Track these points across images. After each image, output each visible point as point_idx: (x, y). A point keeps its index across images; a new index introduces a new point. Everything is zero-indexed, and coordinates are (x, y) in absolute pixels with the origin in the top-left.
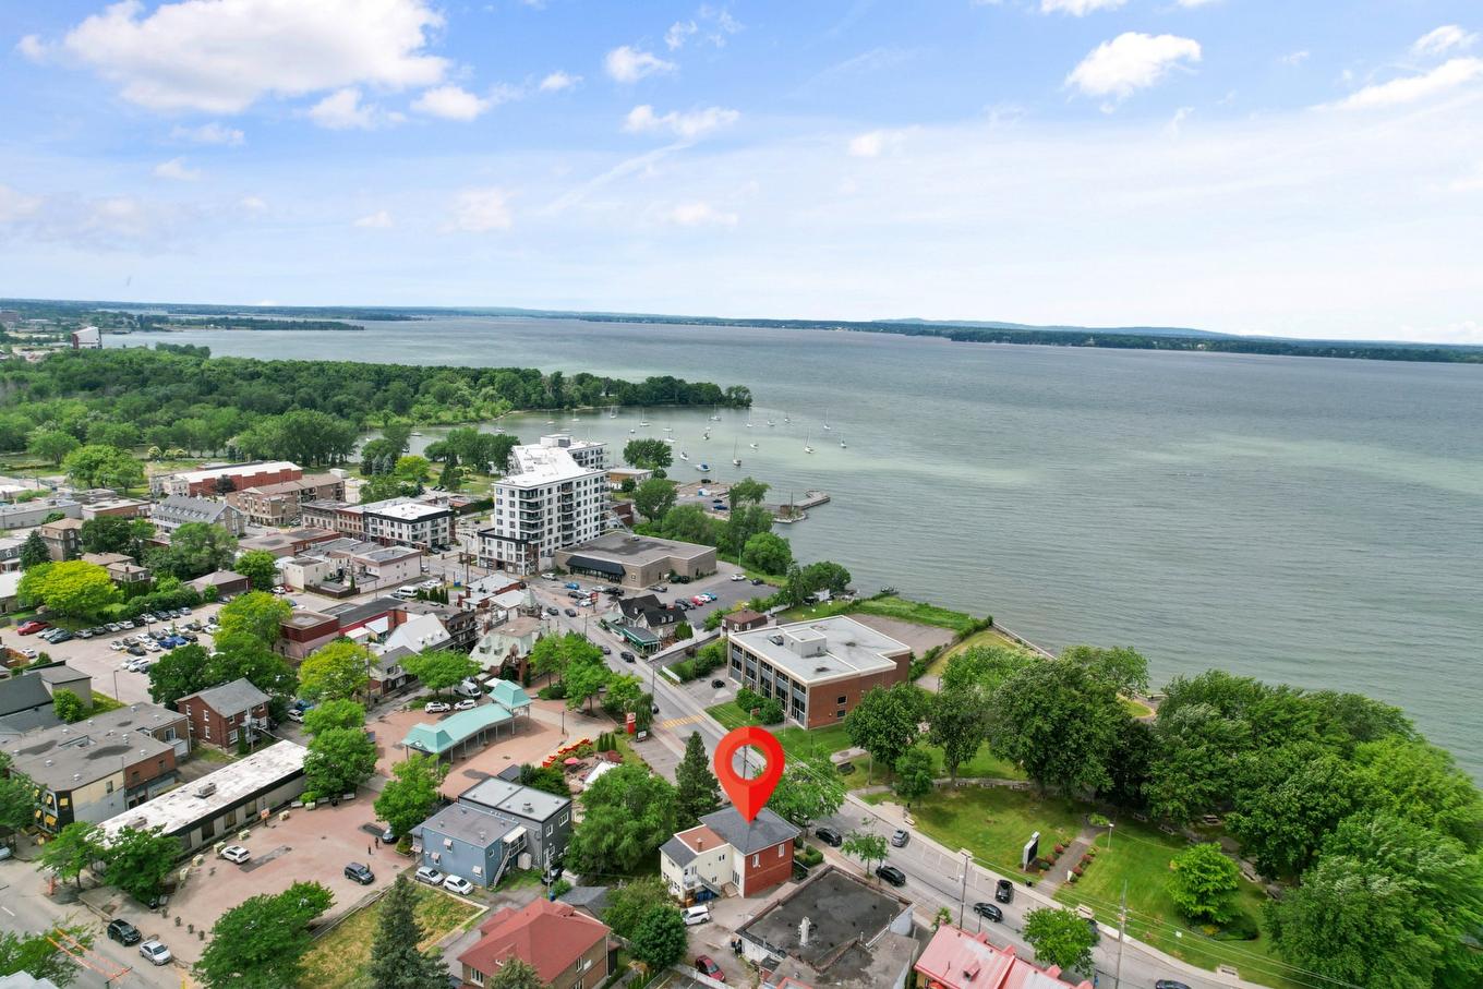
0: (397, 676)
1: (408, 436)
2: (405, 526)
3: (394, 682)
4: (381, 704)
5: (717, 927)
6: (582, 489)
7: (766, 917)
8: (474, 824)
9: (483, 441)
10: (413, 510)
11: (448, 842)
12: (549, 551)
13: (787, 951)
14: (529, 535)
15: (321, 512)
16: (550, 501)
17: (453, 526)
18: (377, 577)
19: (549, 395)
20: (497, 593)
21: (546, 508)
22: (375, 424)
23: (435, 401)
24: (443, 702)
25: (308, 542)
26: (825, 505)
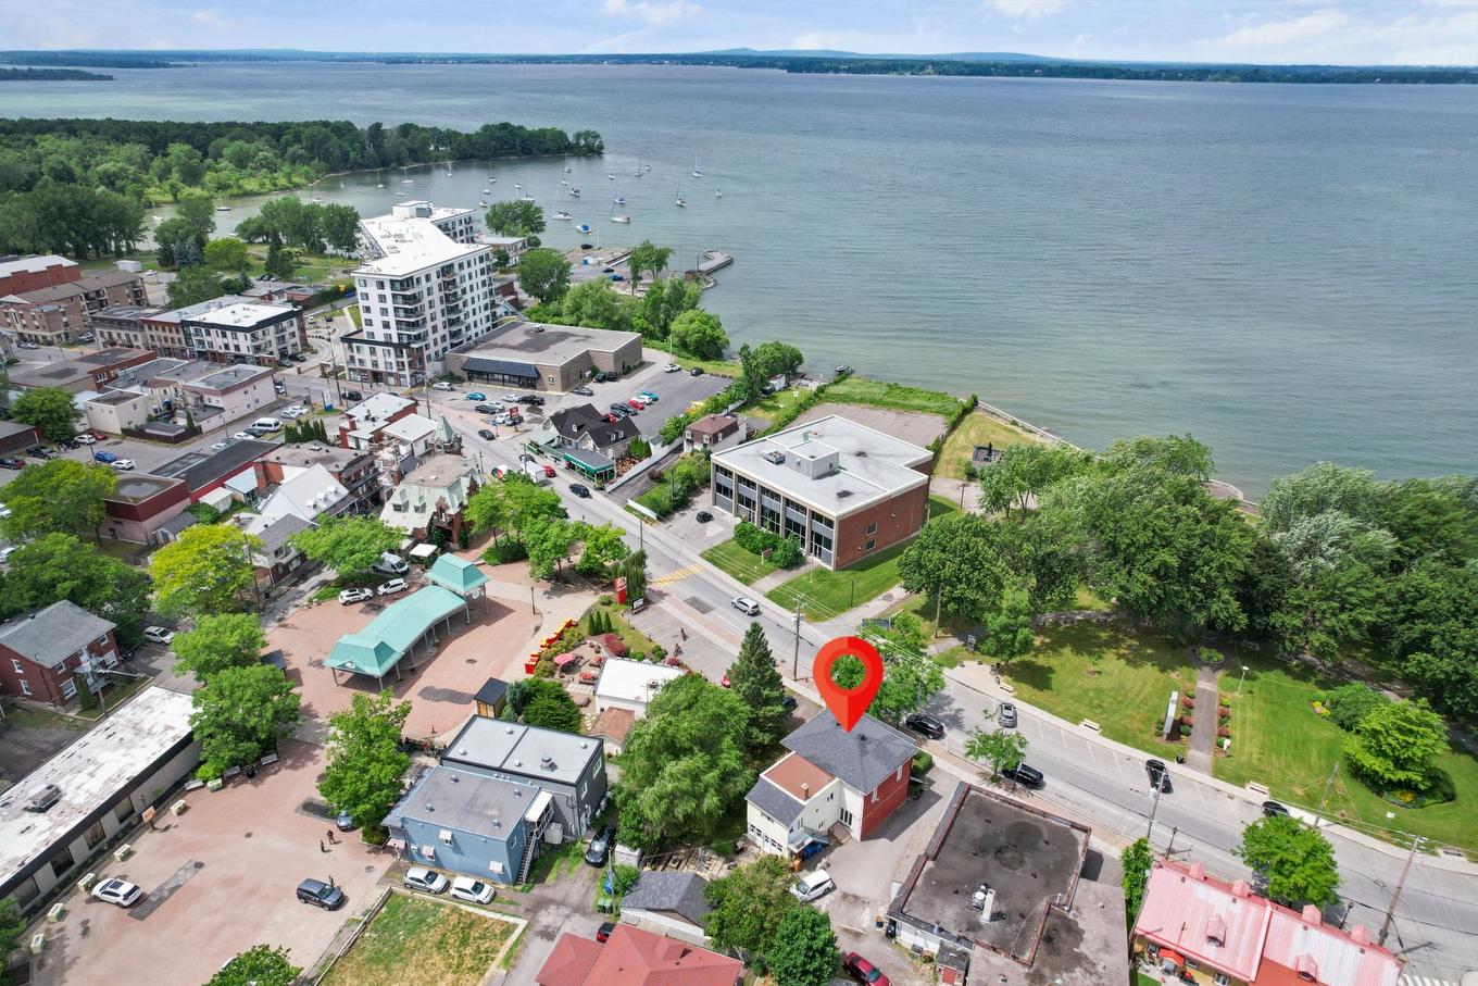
0: (289, 557)
1: (212, 213)
2: (241, 335)
3: (286, 567)
4: (275, 599)
5: (845, 896)
6: (466, 272)
7: (919, 883)
8: (475, 798)
9: (311, 214)
10: (247, 313)
11: (445, 835)
12: (437, 353)
13: (971, 936)
14: (409, 336)
15: (121, 324)
16: (430, 290)
17: (302, 329)
18: (221, 409)
19: (370, 150)
20: (391, 420)
21: (426, 300)
22: (161, 198)
23: (231, 166)
24: (362, 586)
25: (114, 367)
26: (729, 268)
